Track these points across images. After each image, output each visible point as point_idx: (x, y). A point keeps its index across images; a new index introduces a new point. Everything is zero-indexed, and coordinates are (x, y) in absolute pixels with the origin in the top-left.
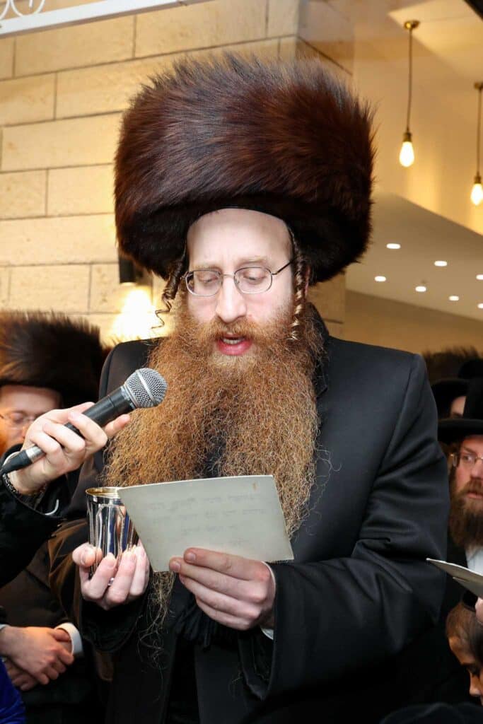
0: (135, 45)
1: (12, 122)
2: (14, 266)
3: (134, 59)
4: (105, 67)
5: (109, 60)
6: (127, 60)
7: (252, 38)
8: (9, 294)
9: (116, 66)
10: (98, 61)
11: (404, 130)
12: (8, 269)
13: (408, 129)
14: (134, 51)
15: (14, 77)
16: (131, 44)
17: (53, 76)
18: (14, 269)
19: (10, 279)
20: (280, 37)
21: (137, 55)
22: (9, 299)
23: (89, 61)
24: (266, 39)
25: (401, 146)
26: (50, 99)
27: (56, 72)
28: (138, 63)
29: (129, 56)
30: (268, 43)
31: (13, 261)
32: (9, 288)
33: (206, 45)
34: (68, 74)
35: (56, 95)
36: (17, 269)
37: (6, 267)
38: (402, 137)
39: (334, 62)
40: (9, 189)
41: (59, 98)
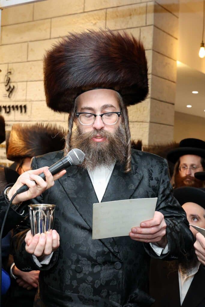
0: (84, 6)
1: (33, 40)
2: (33, 101)
3: (84, 12)
4: (72, 16)
5: (73, 13)
6: (81, 13)
7: (135, 2)
8: (31, 113)
9: (76, 15)
10: (69, 13)
11: (201, 42)
12: (31, 102)
13: (203, 41)
14: (84, 9)
15: (33, 21)
16: (83, 6)
17: (50, 20)
18: (33, 102)
19: (32, 107)
20: (147, 2)
21: (86, 10)
22: (31, 115)
23: (65, 13)
24: (141, 3)
25: (200, 49)
26: (48, 30)
27: (51, 18)
28: (85, 14)
29: (82, 11)
30: (142, 5)
31: (33, 99)
32: (31, 110)
33: (115, 6)
34: (56, 19)
35: (51, 28)
36: (34, 103)
37: (30, 101)
38: (200, 45)
39: (171, 12)
40: (31, 68)
41: (52, 30)
